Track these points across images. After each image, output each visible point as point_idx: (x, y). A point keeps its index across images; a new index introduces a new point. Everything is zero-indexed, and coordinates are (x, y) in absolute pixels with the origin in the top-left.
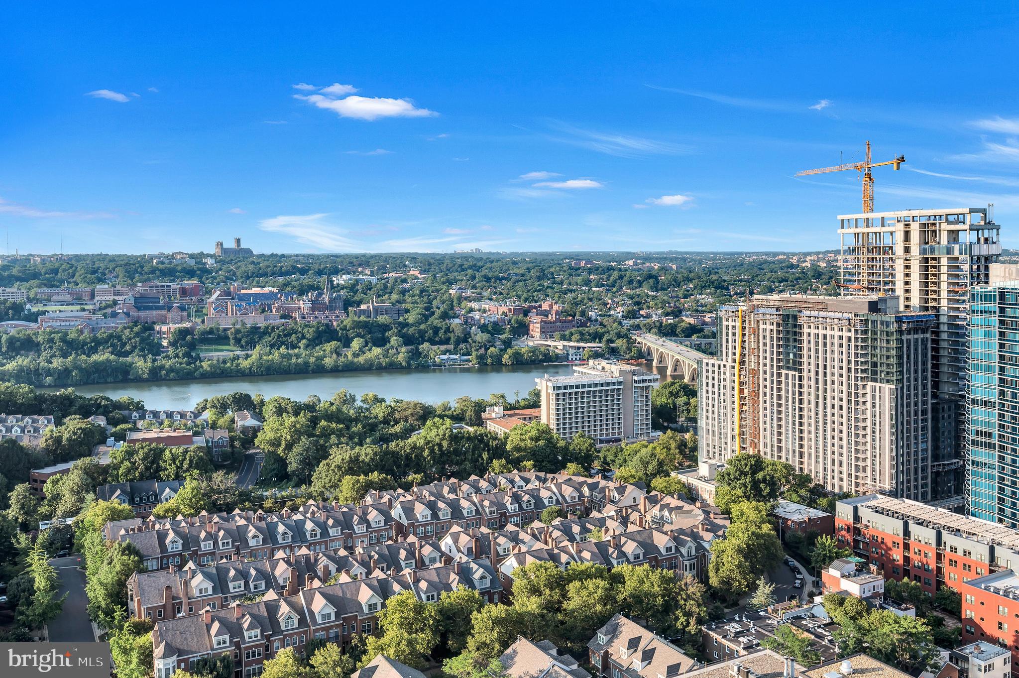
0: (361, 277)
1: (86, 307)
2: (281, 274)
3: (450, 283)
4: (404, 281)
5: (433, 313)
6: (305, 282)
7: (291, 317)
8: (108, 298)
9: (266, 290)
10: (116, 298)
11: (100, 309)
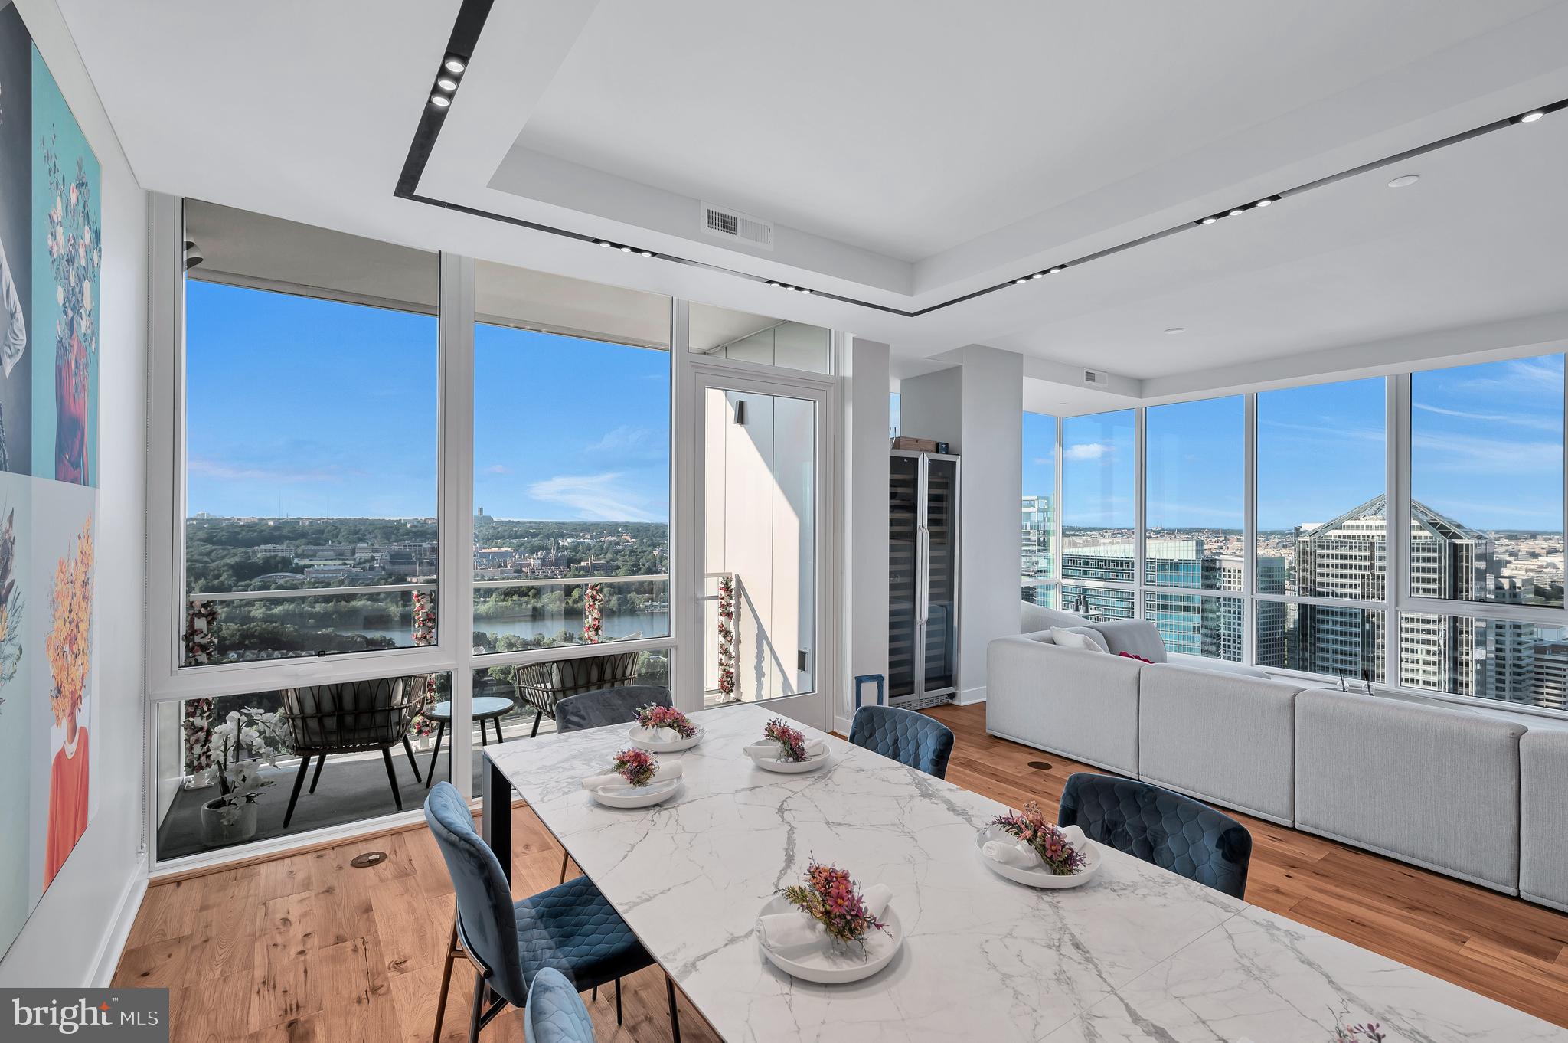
0: (582, 540)
1: (347, 562)
2: (516, 537)
3: (654, 546)
4: (618, 544)
5: (640, 569)
6: (536, 544)
7: (523, 571)
8: (366, 555)
9: (503, 550)
10: (374, 555)
11: (360, 563)
